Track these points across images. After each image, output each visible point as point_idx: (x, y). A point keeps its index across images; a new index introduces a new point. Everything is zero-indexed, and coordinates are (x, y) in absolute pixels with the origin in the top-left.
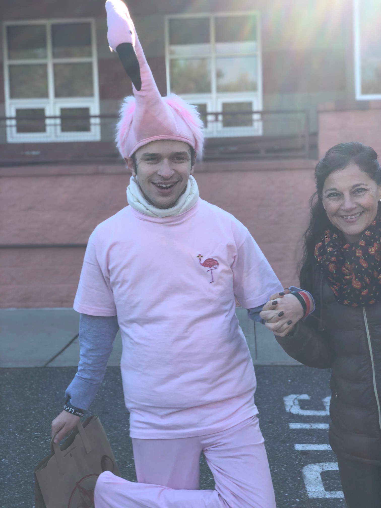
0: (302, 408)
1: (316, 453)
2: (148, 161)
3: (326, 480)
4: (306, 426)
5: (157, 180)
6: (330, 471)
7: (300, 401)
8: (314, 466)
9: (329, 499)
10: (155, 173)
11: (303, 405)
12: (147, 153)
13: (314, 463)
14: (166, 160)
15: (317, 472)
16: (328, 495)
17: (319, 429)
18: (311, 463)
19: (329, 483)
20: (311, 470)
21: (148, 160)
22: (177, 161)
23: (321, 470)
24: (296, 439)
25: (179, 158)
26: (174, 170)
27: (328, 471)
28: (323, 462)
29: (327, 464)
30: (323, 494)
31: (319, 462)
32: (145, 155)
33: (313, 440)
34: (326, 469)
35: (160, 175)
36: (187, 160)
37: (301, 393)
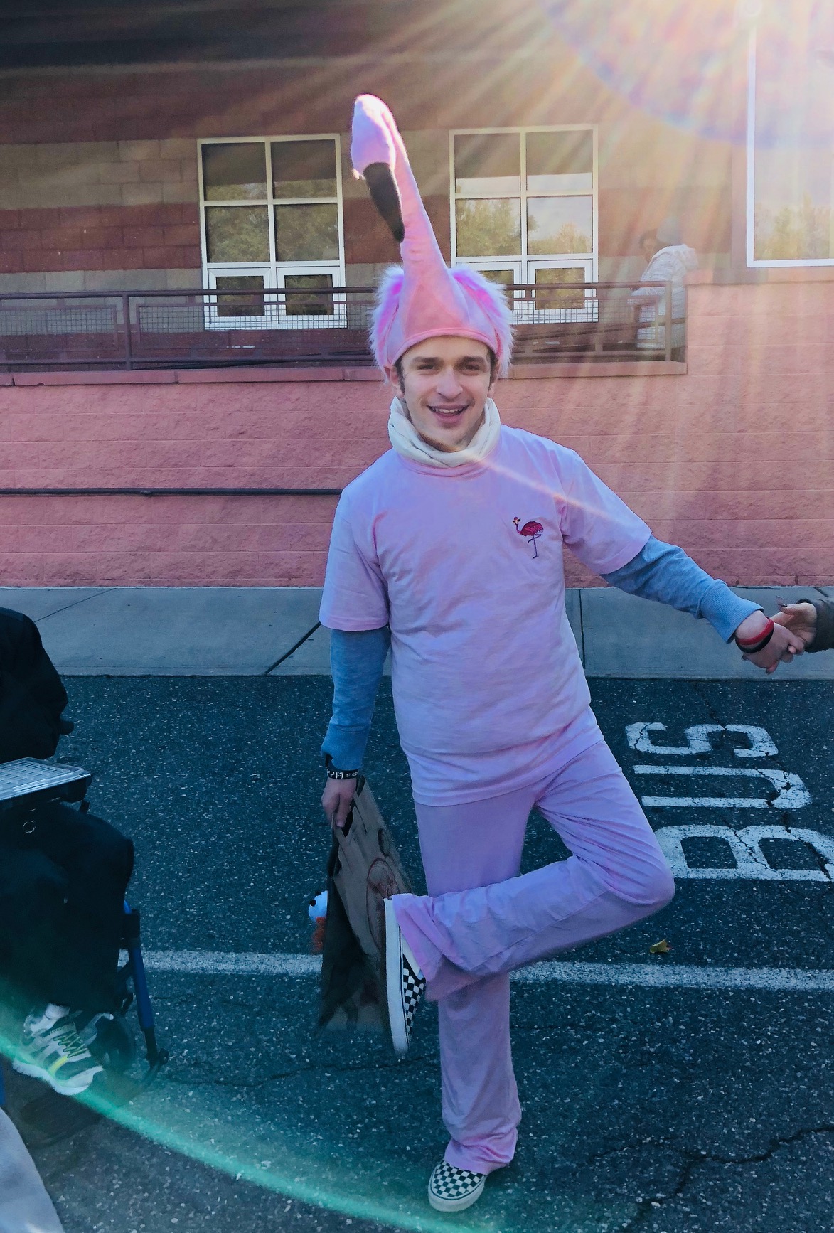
0: (654, 743)
1: (674, 810)
2: (421, 371)
3: (690, 851)
4: (660, 770)
5: (436, 402)
6: (696, 837)
7: (650, 732)
8: (672, 830)
9: (694, 880)
10: (433, 389)
11: (655, 737)
12: (419, 357)
13: (672, 824)
14: (450, 369)
15: (676, 839)
16: (693, 874)
17: (679, 775)
18: (666, 826)
19: (694, 856)
20: (667, 836)
21: (421, 368)
22: (468, 371)
23: (682, 837)
24: (644, 788)
25: (471, 368)
26: (462, 386)
27: (693, 838)
28: (686, 824)
29: (691, 827)
30: (685, 872)
31: (680, 824)
32: (417, 360)
33: (670, 791)
34: (690, 835)
35: (440, 394)
36: (484, 371)
37: (652, 721)
